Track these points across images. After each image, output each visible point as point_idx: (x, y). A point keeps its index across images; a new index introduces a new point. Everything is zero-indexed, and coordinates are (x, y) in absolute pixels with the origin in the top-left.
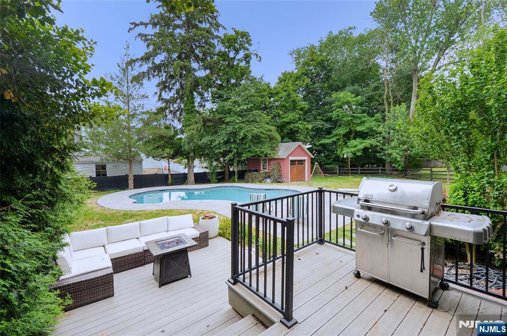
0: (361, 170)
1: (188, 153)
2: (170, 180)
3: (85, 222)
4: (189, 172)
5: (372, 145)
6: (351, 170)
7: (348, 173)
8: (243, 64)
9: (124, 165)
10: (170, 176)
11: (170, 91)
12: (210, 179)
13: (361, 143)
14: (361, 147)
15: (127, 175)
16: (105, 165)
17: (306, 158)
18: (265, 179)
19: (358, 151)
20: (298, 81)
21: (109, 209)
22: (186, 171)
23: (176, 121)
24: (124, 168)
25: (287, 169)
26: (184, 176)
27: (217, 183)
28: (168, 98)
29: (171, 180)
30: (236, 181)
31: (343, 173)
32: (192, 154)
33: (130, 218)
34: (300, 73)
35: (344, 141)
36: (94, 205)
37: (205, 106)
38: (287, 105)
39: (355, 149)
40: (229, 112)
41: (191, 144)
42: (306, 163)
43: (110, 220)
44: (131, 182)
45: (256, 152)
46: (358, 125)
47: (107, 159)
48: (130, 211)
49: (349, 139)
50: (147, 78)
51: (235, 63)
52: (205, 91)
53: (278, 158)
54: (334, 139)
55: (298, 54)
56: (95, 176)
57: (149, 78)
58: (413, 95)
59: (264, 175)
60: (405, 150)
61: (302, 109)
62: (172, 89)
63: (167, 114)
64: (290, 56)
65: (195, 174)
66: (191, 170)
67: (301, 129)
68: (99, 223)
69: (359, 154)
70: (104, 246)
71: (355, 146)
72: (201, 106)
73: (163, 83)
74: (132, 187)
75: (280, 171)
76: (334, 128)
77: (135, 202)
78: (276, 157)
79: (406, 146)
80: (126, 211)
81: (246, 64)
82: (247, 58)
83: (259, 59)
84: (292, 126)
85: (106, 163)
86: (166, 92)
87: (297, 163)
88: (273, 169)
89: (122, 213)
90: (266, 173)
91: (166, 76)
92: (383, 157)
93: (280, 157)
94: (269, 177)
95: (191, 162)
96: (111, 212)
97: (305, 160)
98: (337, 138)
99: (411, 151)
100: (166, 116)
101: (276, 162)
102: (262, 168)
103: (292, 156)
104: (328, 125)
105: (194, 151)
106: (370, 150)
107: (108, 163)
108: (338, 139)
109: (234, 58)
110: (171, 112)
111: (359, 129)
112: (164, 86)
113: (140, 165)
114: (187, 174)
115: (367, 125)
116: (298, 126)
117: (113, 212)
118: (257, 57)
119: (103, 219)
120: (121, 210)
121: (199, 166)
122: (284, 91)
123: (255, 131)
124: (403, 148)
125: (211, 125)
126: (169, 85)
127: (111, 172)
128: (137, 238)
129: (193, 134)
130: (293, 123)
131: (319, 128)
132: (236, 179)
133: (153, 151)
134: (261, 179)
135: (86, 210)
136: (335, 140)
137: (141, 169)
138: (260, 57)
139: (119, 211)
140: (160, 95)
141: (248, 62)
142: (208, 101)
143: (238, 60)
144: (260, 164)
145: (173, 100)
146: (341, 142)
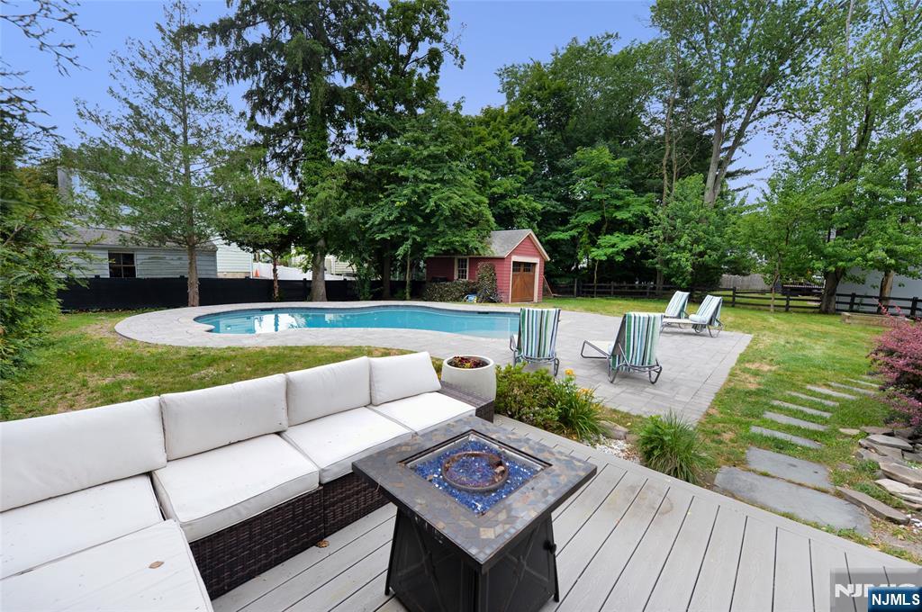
0: (615, 288)
1: (316, 240)
2: (276, 291)
3: (80, 375)
4: (314, 277)
5: (641, 245)
6: (598, 287)
7: (593, 293)
8: (425, 71)
9: (175, 258)
10: (276, 284)
11: (273, 114)
12: (356, 292)
13: (623, 240)
14: (625, 246)
15: (182, 277)
16: (132, 255)
17: (536, 260)
18: (466, 294)
19: (618, 253)
20: (514, 124)
21: (148, 345)
22: (309, 276)
23: (286, 175)
24: (175, 263)
25: (507, 277)
26: (305, 285)
27: (373, 299)
28: (271, 125)
29: (279, 293)
30: (408, 298)
31: (583, 292)
32: (321, 243)
33: (209, 365)
34: (518, 111)
35: (590, 236)
36: (107, 335)
37: (343, 152)
38: (500, 163)
39: (611, 250)
40: (404, 158)
41: (325, 220)
42: (537, 269)
43: (153, 369)
44: (193, 291)
45: (452, 243)
46: (618, 208)
47: (136, 240)
48: (204, 348)
49: (598, 234)
50: (224, 76)
51: (407, 69)
52: (348, 121)
53: (492, 256)
54: (574, 232)
55: (511, 78)
56: (108, 277)
57: (229, 77)
58: (712, 161)
59: (463, 289)
60: (701, 254)
61: (524, 174)
62: (277, 107)
63: (268, 159)
64: (498, 79)
65: (328, 283)
66: (320, 274)
67: (524, 209)
68: (122, 377)
69: (620, 259)
70: (149, 474)
71: (613, 246)
72: (336, 152)
73: (260, 92)
74: (197, 301)
75: (494, 280)
76: (571, 215)
77: (210, 331)
78: (487, 254)
79: (702, 248)
80: (193, 348)
81: (432, 71)
82: (434, 58)
83: (459, 62)
84: (509, 202)
85: (134, 250)
86: (264, 113)
87: (522, 268)
88: (482, 278)
89: (183, 352)
90: (467, 284)
91: (267, 76)
92: (657, 266)
93: (496, 255)
94: (474, 292)
95: (319, 257)
96: (154, 350)
97: (535, 264)
98: (579, 230)
99: (710, 256)
100: (265, 164)
101: (487, 263)
102: (456, 277)
103: (517, 254)
104: (562, 209)
105: (326, 236)
106: (639, 253)
107: (137, 250)
108: (580, 233)
109: (408, 57)
110: (275, 156)
111: (620, 215)
112: (260, 101)
113: (212, 258)
114: (310, 281)
115: (636, 209)
116: (520, 204)
117: (160, 350)
118: (456, 58)
119: (134, 367)
120: (180, 348)
121: (336, 268)
122: (494, 137)
123: (456, 200)
124: (698, 250)
125: (364, 185)
126: (272, 100)
127: (145, 268)
128: (278, 433)
129: (330, 197)
130: (511, 197)
131: (549, 211)
132: (407, 294)
133: (245, 226)
134: (457, 294)
135: (85, 347)
136: (576, 234)
137: (213, 268)
138: (462, 57)
139: (177, 350)
140: (253, 118)
141: (435, 68)
142: (350, 142)
143: (416, 60)
144: (453, 269)
145: (279, 132)
146: (584, 239)
